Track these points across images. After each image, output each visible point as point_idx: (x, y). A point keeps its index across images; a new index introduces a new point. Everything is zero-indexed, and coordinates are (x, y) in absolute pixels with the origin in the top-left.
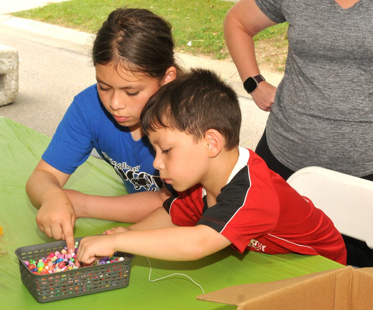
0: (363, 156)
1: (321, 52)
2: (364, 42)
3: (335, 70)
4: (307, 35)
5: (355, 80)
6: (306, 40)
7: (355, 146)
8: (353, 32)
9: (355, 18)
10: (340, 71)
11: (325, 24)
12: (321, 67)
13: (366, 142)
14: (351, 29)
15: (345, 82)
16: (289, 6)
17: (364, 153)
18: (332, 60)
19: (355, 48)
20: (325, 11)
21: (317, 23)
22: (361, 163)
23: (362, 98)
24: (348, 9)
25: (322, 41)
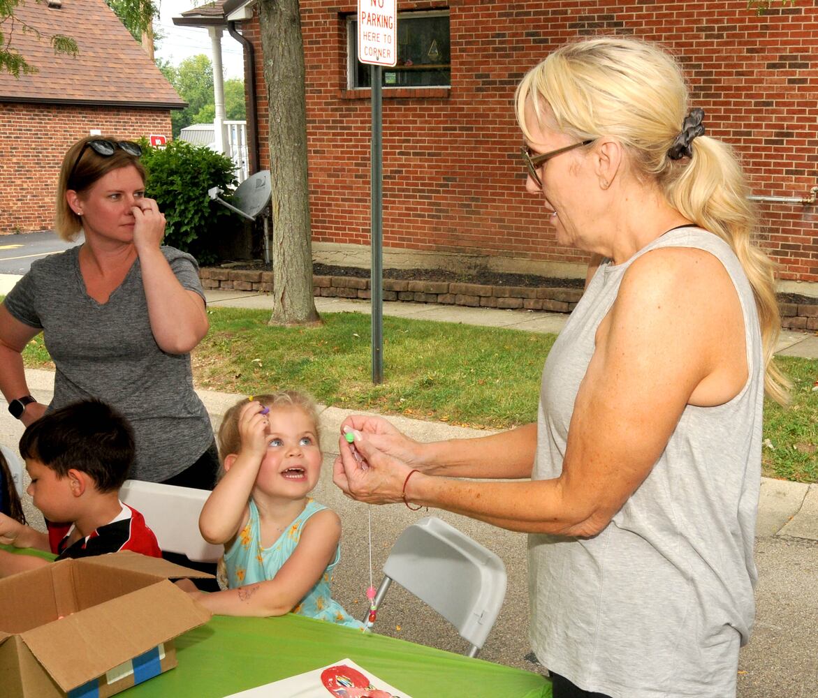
0: (153, 459)
1: (80, 353)
2: (123, 336)
3: (102, 371)
4: (60, 336)
5: (126, 378)
6: (61, 341)
7: (141, 449)
8: (109, 328)
9: (110, 311)
10: (108, 371)
11: (80, 322)
12: (86, 370)
13: (153, 443)
14: (107, 325)
15: (115, 382)
16: (40, 307)
17: (155, 455)
18: (95, 360)
19: (115, 344)
20: (79, 308)
21: (71, 322)
22: (151, 468)
23: (137, 394)
24: (105, 304)
25: (78, 341)
